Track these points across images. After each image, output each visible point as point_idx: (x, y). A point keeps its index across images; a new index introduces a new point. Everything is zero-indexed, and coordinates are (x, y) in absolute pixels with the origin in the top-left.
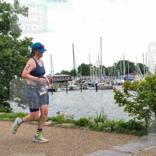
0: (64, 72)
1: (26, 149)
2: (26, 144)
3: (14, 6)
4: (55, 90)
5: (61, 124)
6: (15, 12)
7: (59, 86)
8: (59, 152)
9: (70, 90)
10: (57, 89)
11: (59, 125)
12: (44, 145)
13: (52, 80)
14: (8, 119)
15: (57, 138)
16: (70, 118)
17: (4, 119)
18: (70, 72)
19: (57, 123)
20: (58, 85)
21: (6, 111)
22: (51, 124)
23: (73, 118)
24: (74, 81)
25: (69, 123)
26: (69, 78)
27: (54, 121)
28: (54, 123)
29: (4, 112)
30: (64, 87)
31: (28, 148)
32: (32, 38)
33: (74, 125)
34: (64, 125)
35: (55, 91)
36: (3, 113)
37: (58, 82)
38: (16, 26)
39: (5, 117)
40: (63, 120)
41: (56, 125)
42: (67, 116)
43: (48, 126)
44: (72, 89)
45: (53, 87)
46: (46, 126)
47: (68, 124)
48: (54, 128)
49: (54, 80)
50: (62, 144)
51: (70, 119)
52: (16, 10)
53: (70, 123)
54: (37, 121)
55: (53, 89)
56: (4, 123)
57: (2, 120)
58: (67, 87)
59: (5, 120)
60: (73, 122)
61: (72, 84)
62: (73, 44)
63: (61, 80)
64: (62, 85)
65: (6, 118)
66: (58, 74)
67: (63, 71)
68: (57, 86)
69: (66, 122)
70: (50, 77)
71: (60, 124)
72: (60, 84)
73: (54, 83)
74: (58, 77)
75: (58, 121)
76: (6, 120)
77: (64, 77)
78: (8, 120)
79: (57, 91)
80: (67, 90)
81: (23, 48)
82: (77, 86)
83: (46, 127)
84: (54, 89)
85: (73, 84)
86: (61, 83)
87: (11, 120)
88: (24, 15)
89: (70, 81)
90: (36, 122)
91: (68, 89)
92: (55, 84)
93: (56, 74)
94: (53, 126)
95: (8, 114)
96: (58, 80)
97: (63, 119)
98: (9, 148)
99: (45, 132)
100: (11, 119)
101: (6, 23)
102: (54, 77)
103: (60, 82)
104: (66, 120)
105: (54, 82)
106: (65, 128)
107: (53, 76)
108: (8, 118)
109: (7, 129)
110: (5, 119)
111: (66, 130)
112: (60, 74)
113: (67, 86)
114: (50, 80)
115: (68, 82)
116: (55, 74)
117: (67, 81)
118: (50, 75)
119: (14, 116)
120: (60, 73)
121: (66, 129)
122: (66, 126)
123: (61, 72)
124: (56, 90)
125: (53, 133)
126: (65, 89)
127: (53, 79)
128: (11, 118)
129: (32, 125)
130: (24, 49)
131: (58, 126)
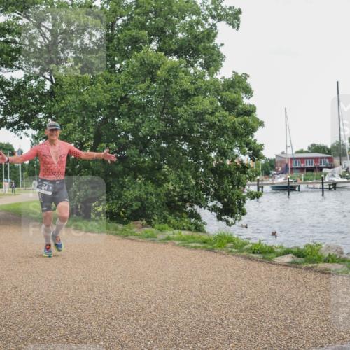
0: (316, 148)
1: (241, 310)
2: (241, 301)
3: (212, 4)
4: (295, 187)
5: (315, 265)
6: (213, 17)
7: (305, 180)
8: (315, 325)
9: (330, 189)
10: (299, 186)
11: (310, 265)
12: (280, 306)
13: (287, 165)
14: (198, 245)
15: (307, 294)
16: (336, 253)
17: (190, 244)
18: (329, 147)
19: (306, 262)
20: (303, 176)
21: (193, 227)
22: (292, 263)
23: (342, 253)
24: (339, 170)
25: (333, 262)
26: (327, 160)
27: (299, 257)
28: (298, 260)
29: (189, 229)
30: (314, 181)
31: (247, 309)
32: (246, 75)
33: (345, 267)
34: (322, 266)
35: (295, 190)
36: (187, 233)
37: (302, 169)
38: (214, 48)
39: (192, 240)
40: (318, 256)
41: (303, 266)
42: (329, 247)
43: (286, 266)
44: (334, 186)
45: (290, 180)
46: (281, 265)
47: (330, 265)
48: (299, 271)
49: (291, 166)
50: (321, 307)
51: (336, 256)
52: (214, 13)
53: (336, 264)
54: (260, 253)
55: (291, 184)
56: (190, 252)
57: (187, 247)
58: (323, 183)
59: (192, 247)
60: (343, 261)
61: (333, 176)
62: (338, 83)
63: (308, 166)
64: (312, 177)
65: (194, 242)
66: (301, 152)
67: (313, 145)
68: (299, 179)
69: (327, 261)
70: (283, 159)
71: (313, 263)
72: (307, 175)
73: (292, 172)
74: (302, 159)
75: (308, 257)
76: (196, 248)
77: (316, 159)
78: (199, 247)
79: (299, 190)
80: (323, 188)
81: (229, 95)
82: (346, 180)
83: (281, 267)
84: (292, 187)
85: (336, 175)
86: (309, 173)
87: (205, 247)
88: (230, 24)
89: (330, 168)
90: (258, 256)
91: (326, 186)
92: (296, 174)
93: (297, 152)
94: (297, 267)
95: (197, 235)
96: (302, 165)
97: (319, 254)
98: (206, 304)
99: (281, 278)
100: (203, 245)
101: (193, 41)
102: (291, 159)
103: (307, 171)
104: (327, 255)
105: (292, 169)
106: (326, 274)
107: (292, 156)
108: (199, 242)
109: (199, 266)
110: (193, 245)
111: (327, 278)
112: (306, 152)
113: (322, 179)
114: (284, 166)
115: (325, 170)
116: (294, 152)
117: (321, 169)
118: (283, 153)
119: (211, 240)
120: (306, 149)
121: (327, 276)
122: (326, 270)
123: (309, 148)
124: (297, 189)
125: (297, 281)
126: (319, 186)
127: (291, 162)
128: (205, 243)
129: (250, 262)
130: (232, 98)
131: (307, 269)
